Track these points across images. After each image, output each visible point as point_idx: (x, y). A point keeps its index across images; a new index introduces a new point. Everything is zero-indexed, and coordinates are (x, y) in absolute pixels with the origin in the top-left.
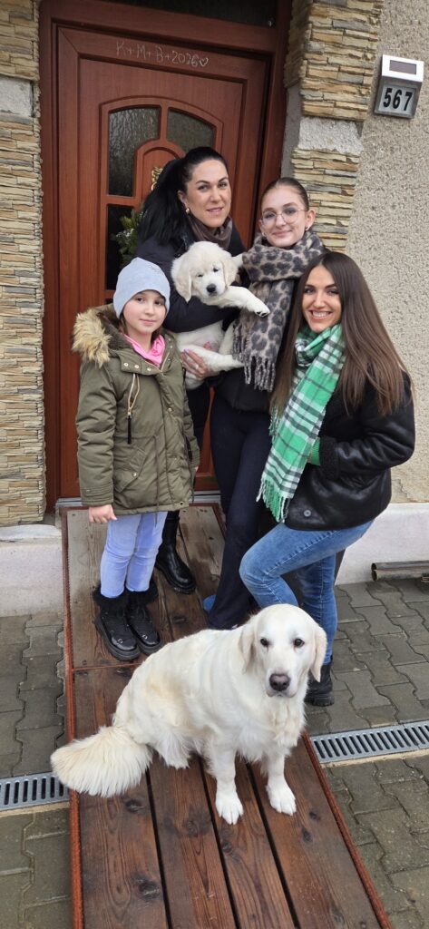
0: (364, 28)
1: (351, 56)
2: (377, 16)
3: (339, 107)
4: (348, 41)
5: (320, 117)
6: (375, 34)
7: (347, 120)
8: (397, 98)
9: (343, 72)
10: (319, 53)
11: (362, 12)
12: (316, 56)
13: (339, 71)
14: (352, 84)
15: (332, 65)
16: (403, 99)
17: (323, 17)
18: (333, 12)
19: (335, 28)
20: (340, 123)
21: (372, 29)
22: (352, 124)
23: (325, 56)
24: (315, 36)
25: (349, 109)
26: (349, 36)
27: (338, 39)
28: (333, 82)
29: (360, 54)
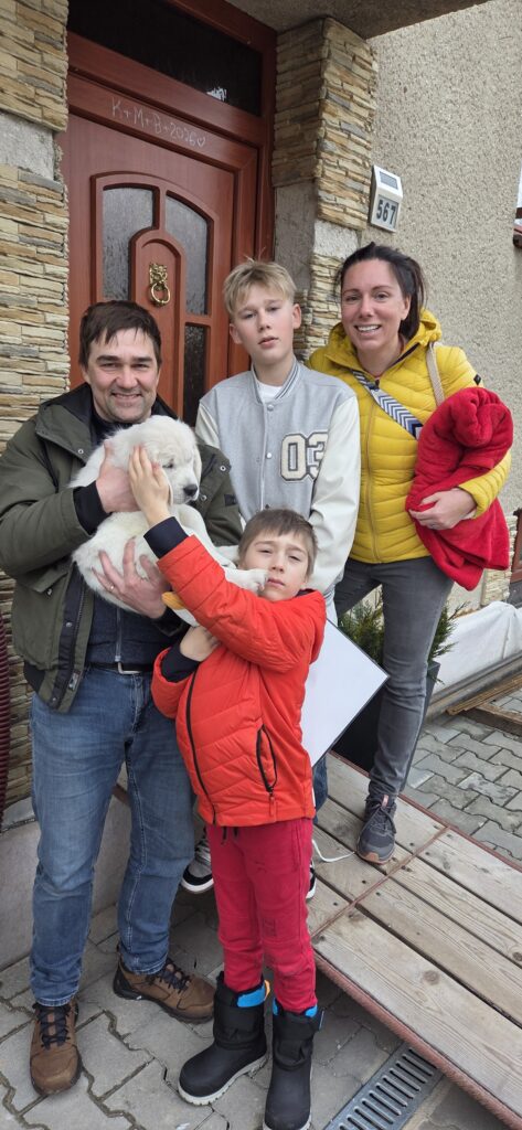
0: (362, 134)
1: (354, 162)
2: (370, 124)
3: (347, 214)
4: (352, 146)
5: (331, 222)
6: (368, 142)
7: (350, 228)
8: (386, 211)
9: (350, 177)
10: (331, 153)
11: (360, 117)
12: (329, 157)
13: (347, 175)
14: (355, 190)
15: (340, 168)
16: (390, 212)
17: (334, 115)
18: (340, 113)
19: (342, 130)
20: (345, 230)
21: (368, 138)
22: (353, 233)
23: (336, 158)
24: (329, 135)
25: (354, 216)
26: (352, 140)
27: (345, 142)
28: (342, 186)
29: (360, 161)
